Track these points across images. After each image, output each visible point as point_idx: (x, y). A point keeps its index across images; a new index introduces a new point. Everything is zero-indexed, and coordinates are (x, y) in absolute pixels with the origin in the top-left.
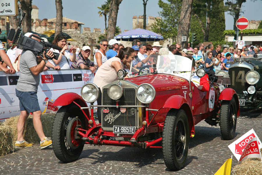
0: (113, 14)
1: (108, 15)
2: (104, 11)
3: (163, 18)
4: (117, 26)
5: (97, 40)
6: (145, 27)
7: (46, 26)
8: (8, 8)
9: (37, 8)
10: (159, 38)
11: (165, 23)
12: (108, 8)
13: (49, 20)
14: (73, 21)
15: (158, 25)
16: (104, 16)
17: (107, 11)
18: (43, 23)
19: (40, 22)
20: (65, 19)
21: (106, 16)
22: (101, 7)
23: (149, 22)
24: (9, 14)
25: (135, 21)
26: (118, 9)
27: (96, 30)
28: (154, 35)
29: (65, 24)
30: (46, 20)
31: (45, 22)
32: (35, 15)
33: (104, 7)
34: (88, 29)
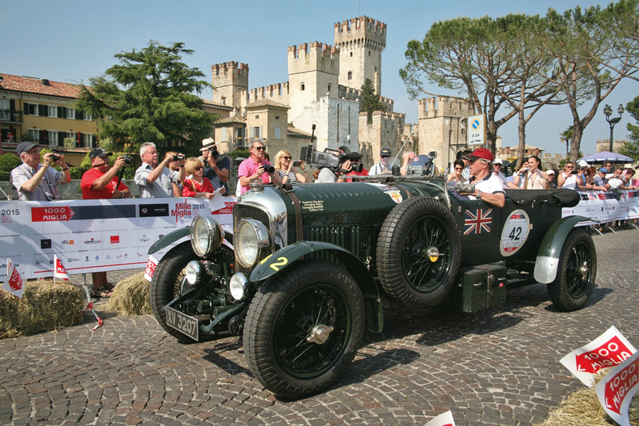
0: (577, 138)
1: (570, 140)
2: (565, 137)
3: (632, 141)
4: (580, 150)
5: (558, 164)
6: (611, 150)
7: (508, 153)
8: (477, 138)
9: (500, 138)
10: (628, 160)
11: (635, 146)
12: (570, 134)
13: (511, 149)
14: (534, 148)
15: (626, 148)
16: (566, 142)
17: (569, 137)
18: (505, 151)
19: (503, 150)
20: (527, 147)
21: (567, 141)
22: (562, 133)
23: (615, 145)
24: (478, 143)
25: (598, 146)
26: (582, 134)
27: (557, 155)
28: (622, 158)
29: (527, 151)
30: (509, 148)
31: (508, 150)
32: (498, 144)
33: (566, 133)
34: (549, 155)
